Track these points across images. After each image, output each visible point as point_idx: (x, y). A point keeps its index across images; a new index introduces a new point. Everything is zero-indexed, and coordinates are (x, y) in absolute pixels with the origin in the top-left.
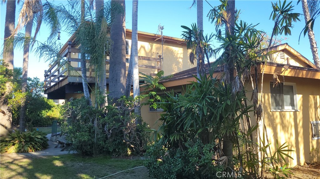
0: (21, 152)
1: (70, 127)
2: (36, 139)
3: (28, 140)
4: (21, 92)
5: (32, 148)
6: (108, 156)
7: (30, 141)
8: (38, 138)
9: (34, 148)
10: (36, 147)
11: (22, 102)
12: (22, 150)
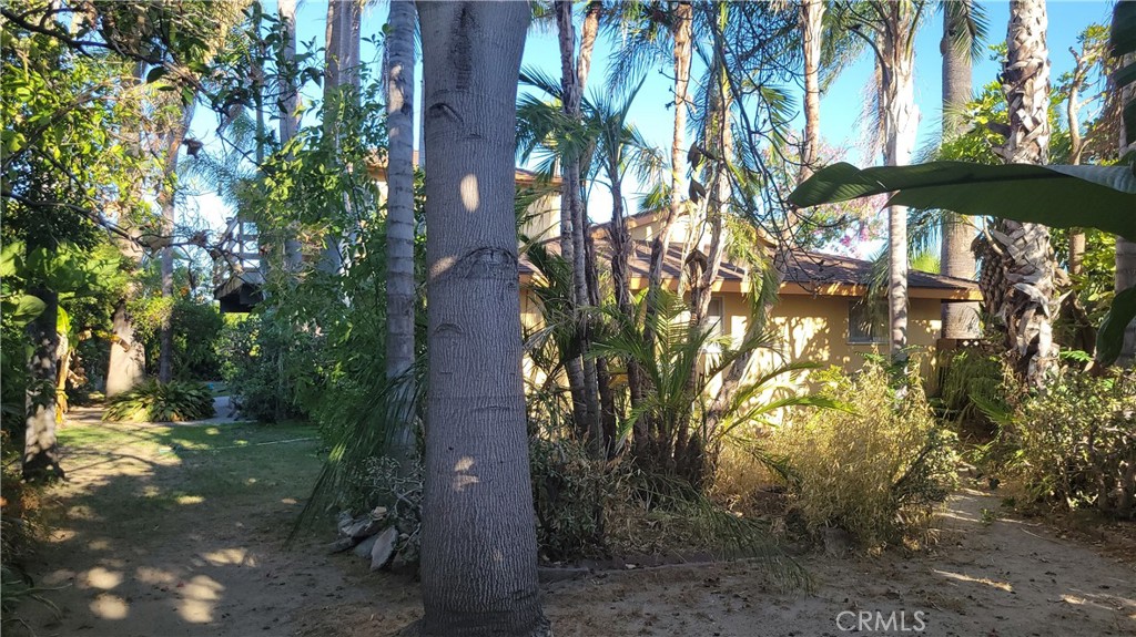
0: (160, 421)
1: (236, 370)
2: (188, 398)
3: (172, 397)
4: (161, 296)
5: (181, 414)
6: (302, 423)
7: (175, 399)
8: (191, 395)
9: (184, 415)
10: (188, 412)
11: (164, 319)
12: (161, 417)
